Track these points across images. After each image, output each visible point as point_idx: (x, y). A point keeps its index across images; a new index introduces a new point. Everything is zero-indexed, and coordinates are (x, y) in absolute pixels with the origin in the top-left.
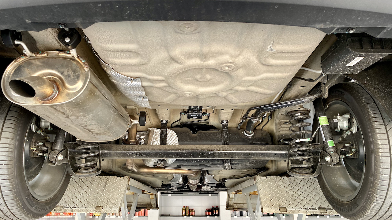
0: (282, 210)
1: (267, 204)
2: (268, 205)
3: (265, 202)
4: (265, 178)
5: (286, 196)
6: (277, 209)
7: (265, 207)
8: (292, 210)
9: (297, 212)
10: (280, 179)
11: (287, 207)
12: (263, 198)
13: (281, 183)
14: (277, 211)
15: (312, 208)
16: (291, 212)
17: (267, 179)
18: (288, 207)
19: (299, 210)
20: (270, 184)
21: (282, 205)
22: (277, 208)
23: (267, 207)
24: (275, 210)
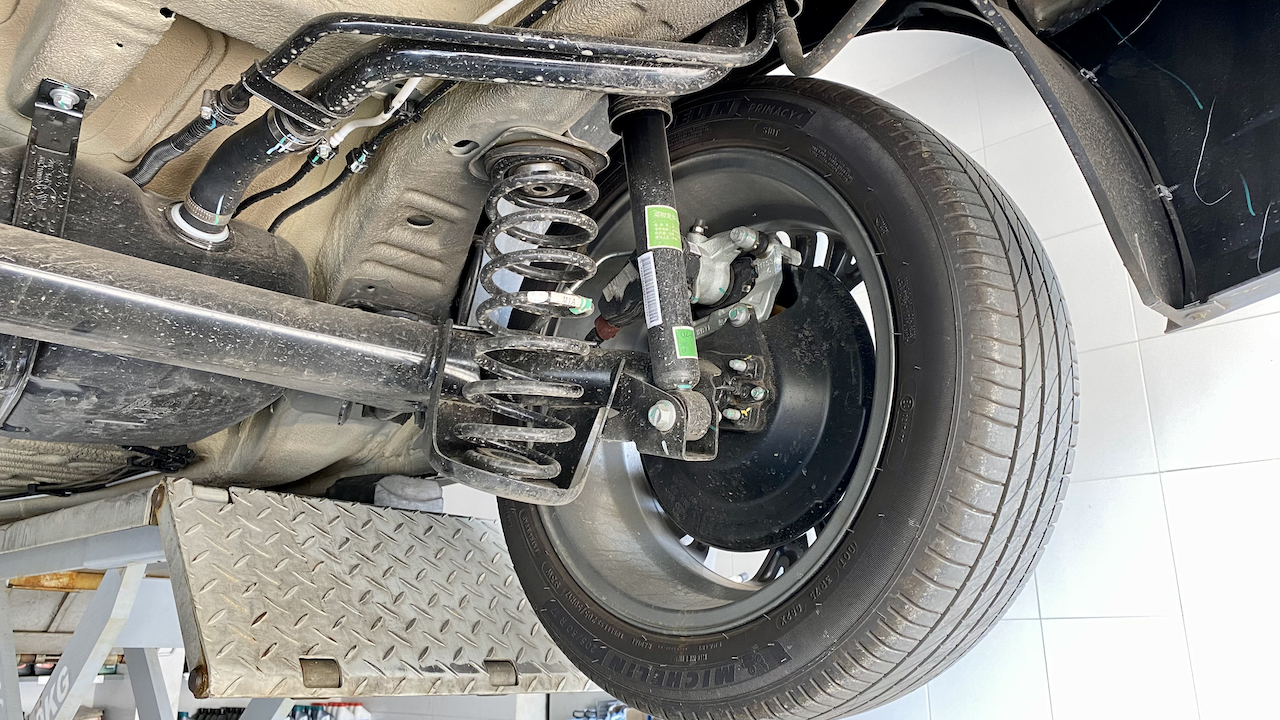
0: (314, 678)
1: (232, 647)
2: (238, 649)
3: (224, 632)
4: (221, 495)
5: (331, 602)
6: (289, 672)
7: (223, 661)
8: (366, 674)
9: (391, 685)
10: (299, 508)
11: (342, 663)
12: (212, 609)
13: (304, 531)
14: (290, 681)
15: (460, 662)
16: (360, 689)
17: (230, 501)
18: (348, 663)
19: (399, 674)
20: (250, 532)
21: (316, 648)
22: (292, 668)
23: (234, 661)
24: (277, 679)
